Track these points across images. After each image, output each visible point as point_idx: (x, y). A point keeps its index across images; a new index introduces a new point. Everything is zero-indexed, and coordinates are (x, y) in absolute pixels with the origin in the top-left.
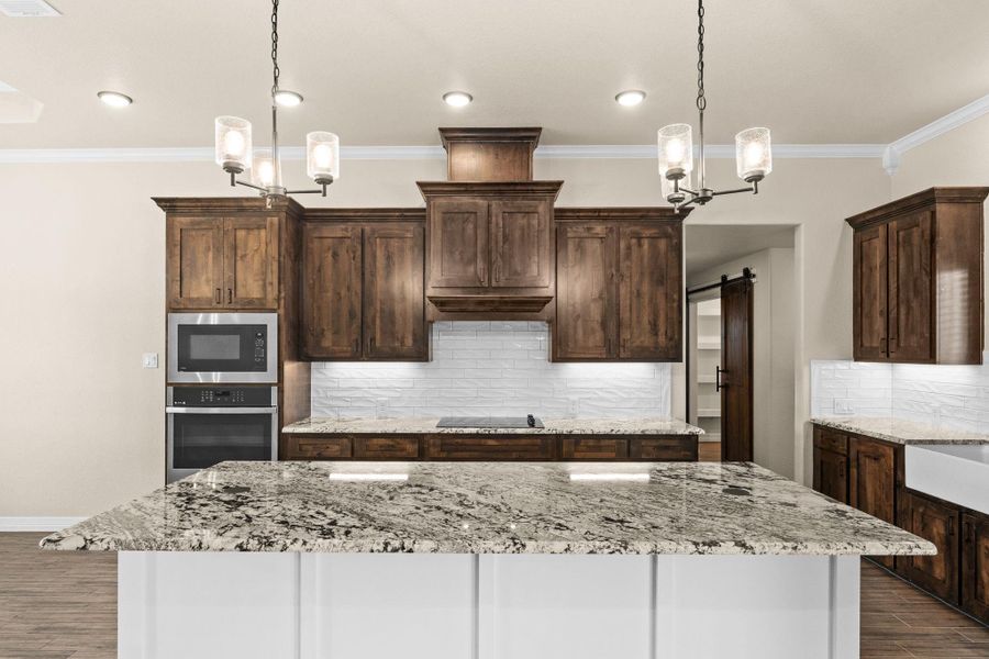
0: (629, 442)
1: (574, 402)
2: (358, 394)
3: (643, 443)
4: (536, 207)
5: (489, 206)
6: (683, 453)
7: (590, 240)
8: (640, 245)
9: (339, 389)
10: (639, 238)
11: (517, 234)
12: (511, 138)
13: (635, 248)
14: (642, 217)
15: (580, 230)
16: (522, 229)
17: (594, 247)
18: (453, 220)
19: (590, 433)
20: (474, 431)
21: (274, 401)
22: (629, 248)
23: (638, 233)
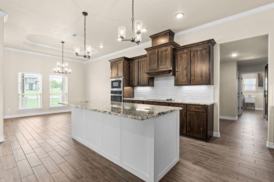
0: (187, 106)
1: (185, 97)
2: (141, 94)
3: (191, 106)
4: (168, 49)
5: (158, 50)
6: (202, 110)
7: (183, 54)
8: (197, 53)
9: (139, 93)
10: (197, 51)
11: (164, 56)
12: (164, 34)
13: (196, 54)
14: (197, 45)
15: (181, 52)
16: (165, 55)
17: (184, 55)
18: (151, 55)
19: (176, 102)
20: (152, 101)
21: (122, 94)
22: (194, 54)
23: (196, 50)
